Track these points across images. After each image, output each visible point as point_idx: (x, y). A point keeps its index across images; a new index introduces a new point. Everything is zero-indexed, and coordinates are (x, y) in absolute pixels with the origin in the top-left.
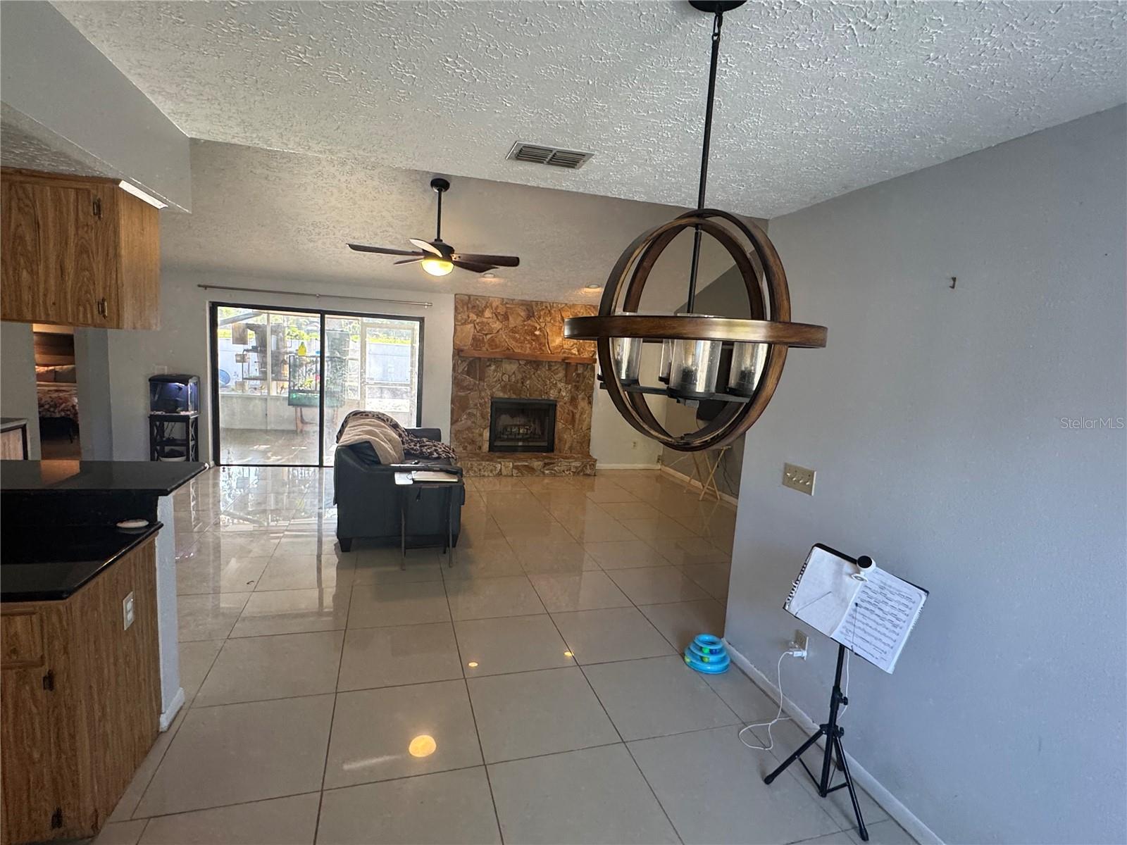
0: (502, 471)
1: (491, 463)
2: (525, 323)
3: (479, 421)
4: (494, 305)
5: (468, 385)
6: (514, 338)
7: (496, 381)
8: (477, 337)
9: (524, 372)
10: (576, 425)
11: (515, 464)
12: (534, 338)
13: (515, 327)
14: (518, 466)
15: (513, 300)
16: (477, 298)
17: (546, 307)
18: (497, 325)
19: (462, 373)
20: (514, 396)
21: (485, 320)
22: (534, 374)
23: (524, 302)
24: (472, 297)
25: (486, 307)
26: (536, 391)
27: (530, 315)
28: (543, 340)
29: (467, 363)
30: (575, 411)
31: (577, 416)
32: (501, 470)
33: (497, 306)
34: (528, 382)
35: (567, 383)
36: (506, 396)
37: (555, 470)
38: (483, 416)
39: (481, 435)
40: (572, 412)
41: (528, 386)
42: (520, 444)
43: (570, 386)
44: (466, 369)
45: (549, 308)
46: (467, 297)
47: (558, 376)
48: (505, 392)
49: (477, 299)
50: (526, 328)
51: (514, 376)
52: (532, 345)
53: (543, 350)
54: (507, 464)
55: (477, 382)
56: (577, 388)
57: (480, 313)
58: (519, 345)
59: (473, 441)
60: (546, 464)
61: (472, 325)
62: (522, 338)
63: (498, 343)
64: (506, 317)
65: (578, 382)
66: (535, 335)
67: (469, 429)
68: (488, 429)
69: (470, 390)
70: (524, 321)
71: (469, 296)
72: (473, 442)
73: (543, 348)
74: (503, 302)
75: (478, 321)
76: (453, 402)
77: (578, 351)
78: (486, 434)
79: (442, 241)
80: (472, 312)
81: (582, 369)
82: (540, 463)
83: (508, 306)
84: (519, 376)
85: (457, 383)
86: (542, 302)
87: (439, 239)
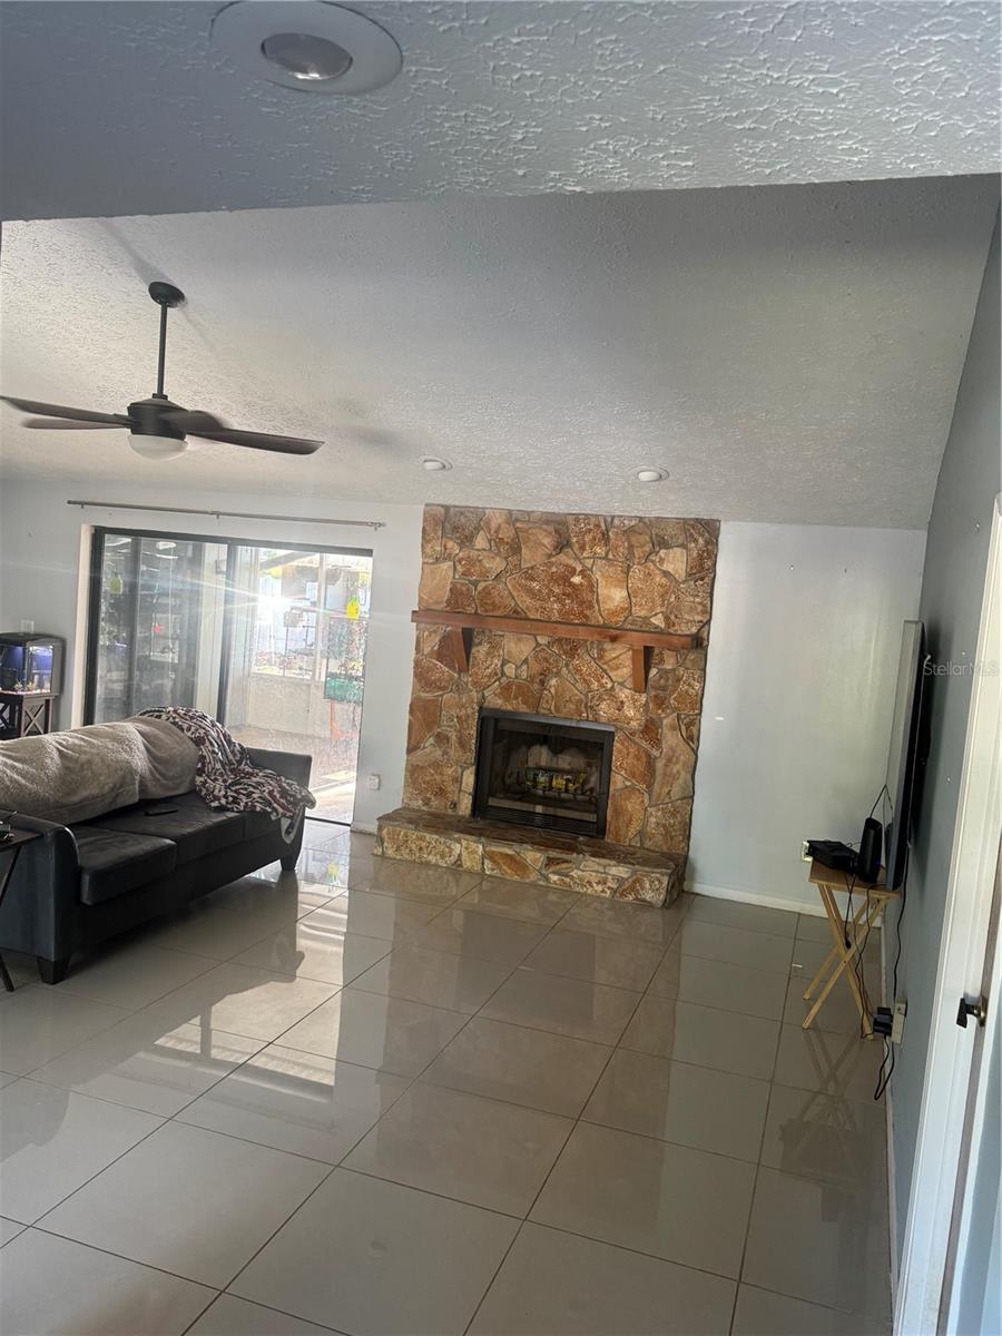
0: (463, 858)
1: (442, 840)
2: (554, 559)
3: (454, 752)
4: (494, 525)
5: (440, 680)
6: (530, 591)
7: (489, 676)
8: (459, 586)
9: (546, 660)
10: (656, 787)
11: (487, 849)
12: (569, 590)
13: (532, 568)
14: (493, 852)
15: (529, 513)
16: (462, 511)
17: (598, 526)
18: (495, 565)
19: (430, 655)
20: (523, 708)
21: (474, 554)
22: (567, 665)
23: (553, 518)
24: (452, 511)
25: (478, 529)
26: (570, 701)
27: (562, 545)
28: (587, 596)
29: (438, 638)
30: (655, 753)
31: (660, 765)
32: (460, 855)
33: (500, 525)
34: (553, 682)
35: (636, 690)
36: (509, 708)
37: (572, 878)
38: (462, 743)
39: (458, 780)
40: (649, 756)
41: (553, 690)
42: (539, 809)
43: (643, 698)
44: (436, 648)
45: (603, 527)
46: (442, 510)
47: (619, 672)
48: (507, 699)
49: (462, 513)
50: (554, 569)
51: (525, 667)
52: (564, 605)
53: (586, 617)
55: (456, 675)
56: (660, 702)
57: (467, 540)
58: (538, 604)
59: (441, 789)
61: (451, 563)
62: (545, 591)
63: (497, 600)
64: (515, 549)
65: (664, 689)
66: (572, 585)
67: (436, 765)
68: (473, 769)
69: (440, 688)
70: (550, 556)
71: (447, 508)
72: (441, 792)
73: (588, 612)
74: (512, 518)
75: (461, 555)
76: (412, 712)
77: (667, 618)
78: (469, 779)
79: (166, 397)
80: (451, 539)
81: (672, 661)
82: (538, 855)
83: (518, 525)
84: (536, 668)
85: (422, 675)
86: (587, 516)
87: (160, 395)
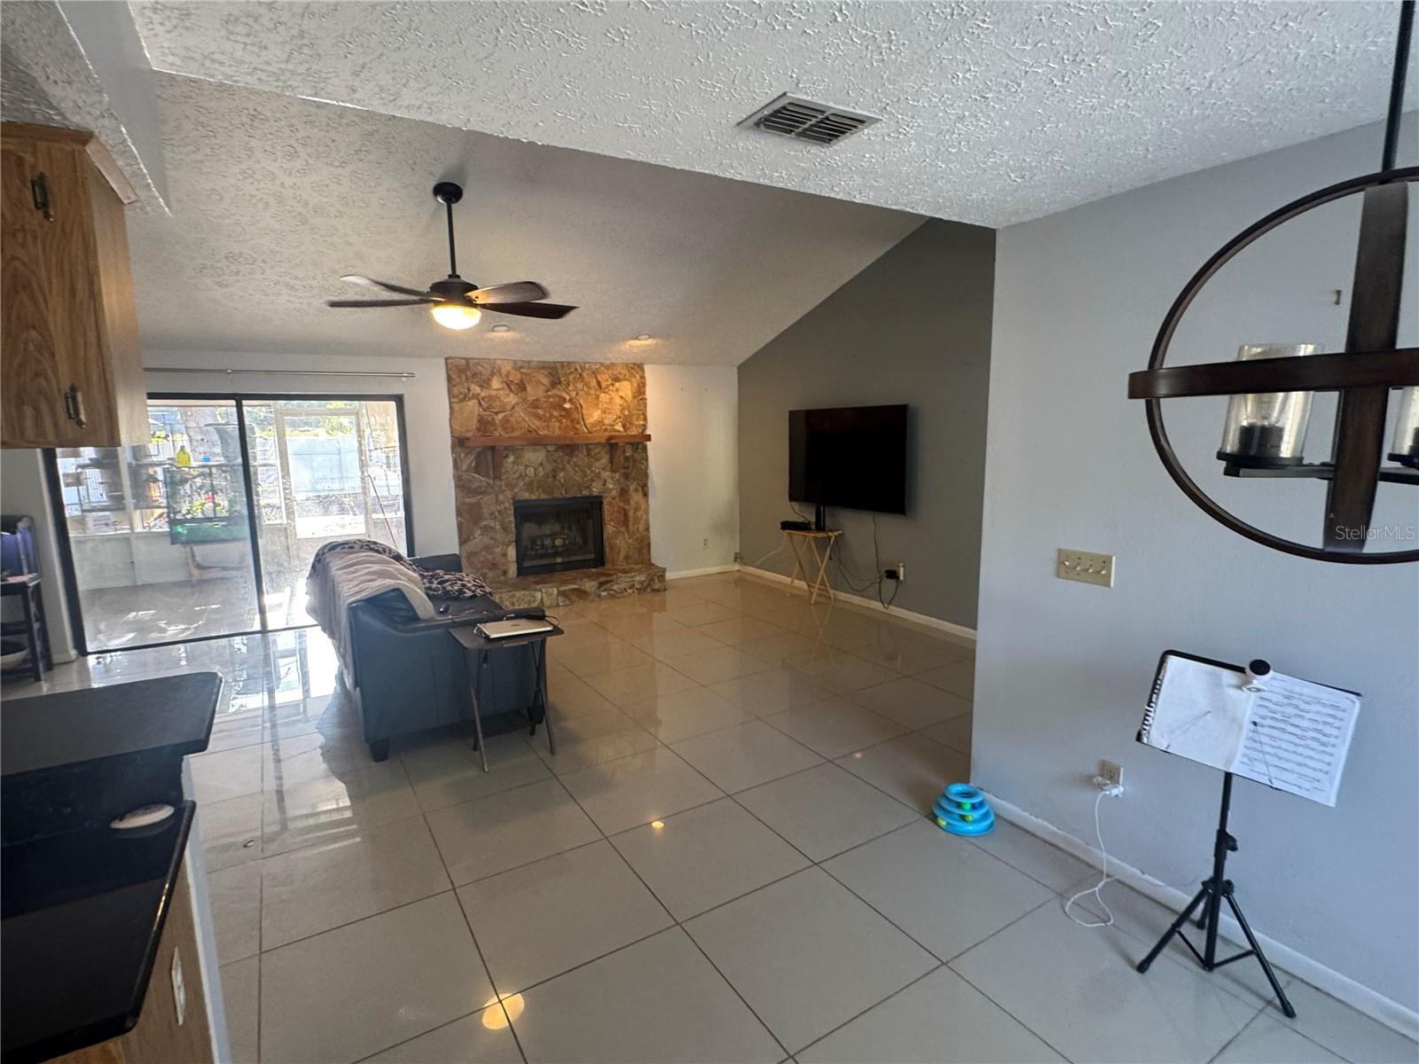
0: (544, 600)
1: (528, 593)
2: (550, 393)
3: (500, 536)
4: (504, 371)
5: (479, 487)
6: (539, 417)
7: (518, 478)
8: (485, 417)
9: (555, 461)
10: (631, 527)
11: (561, 589)
12: (563, 413)
13: (536, 400)
14: (565, 590)
15: (529, 362)
16: (479, 362)
17: (576, 370)
18: (512, 399)
19: (467, 470)
20: (544, 496)
21: (494, 393)
22: (569, 462)
23: (546, 365)
24: (471, 361)
25: (492, 374)
26: (574, 485)
27: (555, 383)
28: (576, 415)
29: (473, 457)
30: (627, 507)
31: (631, 514)
32: (542, 599)
33: (509, 372)
34: (561, 475)
35: (613, 471)
36: (534, 497)
37: (614, 590)
38: (505, 529)
39: (505, 555)
40: (624, 509)
41: (562, 481)
42: (559, 560)
43: (617, 476)
44: (473, 464)
45: (579, 370)
46: (464, 362)
47: (601, 462)
48: (531, 492)
49: (479, 364)
50: (551, 400)
51: (541, 468)
52: (561, 423)
53: (577, 429)
54: (551, 590)
55: (491, 482)
56: (626, 476)
57: (485, 384)
58: (544, 424)
59: (494, 564)
60: (601, 584)
61: (476, 401)
62: (548, 415)
63: (515, 424)
64: (522, 387)
65: (627, 468)
66: (565, 409)
67: (487, 548)
68: (514, 545)
69: (481, 493)
70: (548, 391)
71: (467, 360)
72: (494, 566)
73: (578, 426)
74: (518, 367)
75: (483, 395)
76: (459, 513)
77: (624, 426)
78: (512, 552)
79: (459, 277)
80: (473, 382)
81: (630, 450)
82: (592, 583)
83: (523, 370)
84: (549, 467)
85: (461, 485)
86: (569, 363)
87: (454, 275)
